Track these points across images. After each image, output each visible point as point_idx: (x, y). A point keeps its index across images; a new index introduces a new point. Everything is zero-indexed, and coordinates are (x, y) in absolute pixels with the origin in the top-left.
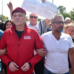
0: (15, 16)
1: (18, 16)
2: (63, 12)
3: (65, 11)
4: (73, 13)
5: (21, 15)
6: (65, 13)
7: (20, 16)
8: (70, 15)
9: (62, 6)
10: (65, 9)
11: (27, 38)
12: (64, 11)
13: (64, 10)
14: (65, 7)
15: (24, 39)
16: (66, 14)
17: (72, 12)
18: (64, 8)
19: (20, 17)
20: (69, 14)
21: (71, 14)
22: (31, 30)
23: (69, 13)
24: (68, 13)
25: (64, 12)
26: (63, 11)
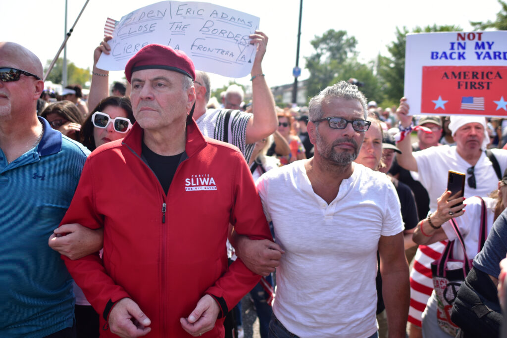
0: (136, 83)
1: (147, 83)
2: (344, 57)
3: (355, 53)
4: (387, 65)
5: (161, 81)
6: (354, 63)
7: (160, 85)
8: (375, 73)
9: (342, 34)
10: (352, 43)
11: (200, 185)
12: (350, 55)
13: (347, 50)
14: (353, 38)
15: (187, 189)
16: (356, 69)
17: (385, 61)
18: (348, 41)
19: (159, 89)
20: (372, 70)
21: (378, 71)
22: (216, 149)
23: (369, 66)
24: (364, 66)
25: (348, 61)
26: (345, 53)
